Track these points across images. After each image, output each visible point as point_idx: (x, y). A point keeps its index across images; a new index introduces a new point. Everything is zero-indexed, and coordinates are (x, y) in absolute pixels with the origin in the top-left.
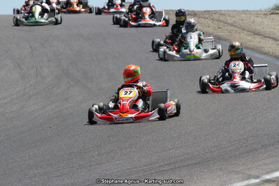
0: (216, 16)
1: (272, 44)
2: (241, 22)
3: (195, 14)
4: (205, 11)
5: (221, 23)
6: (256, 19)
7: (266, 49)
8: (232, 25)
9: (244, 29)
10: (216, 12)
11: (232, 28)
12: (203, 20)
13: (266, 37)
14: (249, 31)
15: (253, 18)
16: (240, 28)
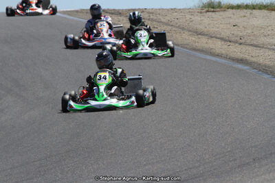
1: (222, 45)
2: (176, 21)
3: (120, 14)
5: (155, 23)
6: (193, 17)
7: (218, 51)
9: (183, 29)
10: (143, 11)
11: (170, 28)
13: (212, 37)
14: (190, 31)
15: (188, 17)
16: (179, 27)
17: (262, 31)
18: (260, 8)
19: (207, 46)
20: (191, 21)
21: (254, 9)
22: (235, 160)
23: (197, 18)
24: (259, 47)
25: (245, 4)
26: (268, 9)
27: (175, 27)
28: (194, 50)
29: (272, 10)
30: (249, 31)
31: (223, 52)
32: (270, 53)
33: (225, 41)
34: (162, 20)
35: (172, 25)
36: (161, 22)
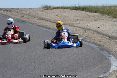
0: (18, 11)
1: (51, 24)
2: (32, 14)
3: (7, 10)
4: (11, 9)
5: (22, 14)
6: (39, 12)
7: (49, 27)
8: (28, 15)
9: (35, 17)
10: (17, 9)
11: (29, 16)
12: (13, 13)
13: (47, 21)
14: (38, 18)
15: (37, 12)
16: (33, 16)
17: (68, 18)
18: (67, 9)
19: (45, 24)
20: (38, 14)
21: (65, 9)
22: (57, 73)
23: (40, 13)
24: (67, 25)
25: (61, 7)
26: (70, 9)
27: (31, 16)
28: (40, 26)
29: (72, 9)
30: (63, 18)
31: (52, 27)
32: (71, 27)
33: (53, 22)
34: (26, 13)
35: (30, 16)
36: (25, 14)
